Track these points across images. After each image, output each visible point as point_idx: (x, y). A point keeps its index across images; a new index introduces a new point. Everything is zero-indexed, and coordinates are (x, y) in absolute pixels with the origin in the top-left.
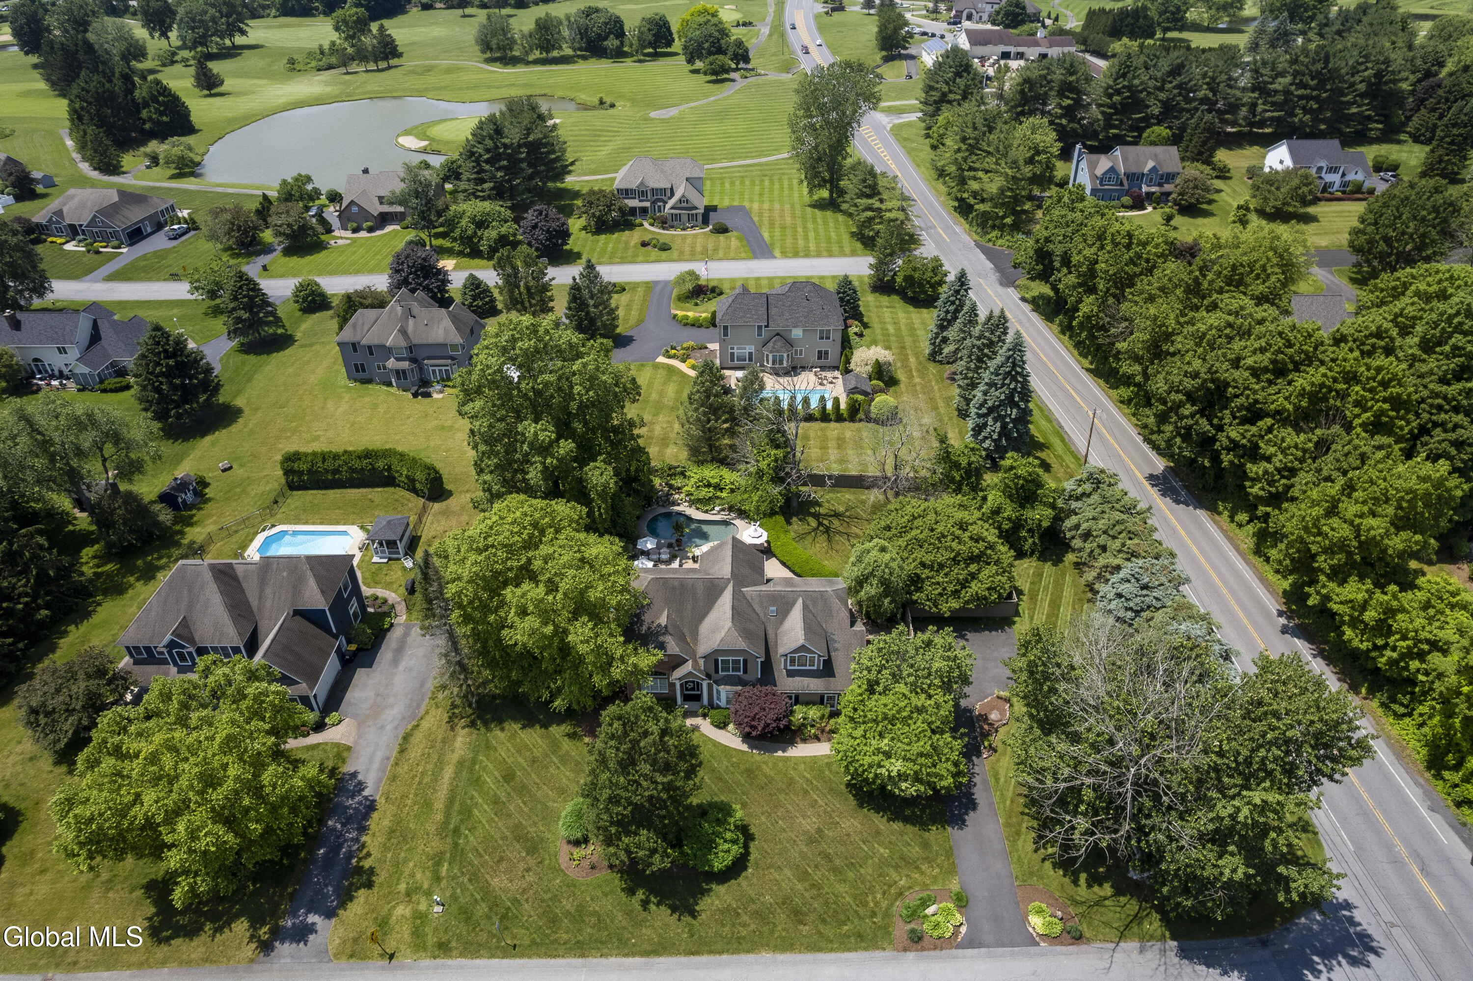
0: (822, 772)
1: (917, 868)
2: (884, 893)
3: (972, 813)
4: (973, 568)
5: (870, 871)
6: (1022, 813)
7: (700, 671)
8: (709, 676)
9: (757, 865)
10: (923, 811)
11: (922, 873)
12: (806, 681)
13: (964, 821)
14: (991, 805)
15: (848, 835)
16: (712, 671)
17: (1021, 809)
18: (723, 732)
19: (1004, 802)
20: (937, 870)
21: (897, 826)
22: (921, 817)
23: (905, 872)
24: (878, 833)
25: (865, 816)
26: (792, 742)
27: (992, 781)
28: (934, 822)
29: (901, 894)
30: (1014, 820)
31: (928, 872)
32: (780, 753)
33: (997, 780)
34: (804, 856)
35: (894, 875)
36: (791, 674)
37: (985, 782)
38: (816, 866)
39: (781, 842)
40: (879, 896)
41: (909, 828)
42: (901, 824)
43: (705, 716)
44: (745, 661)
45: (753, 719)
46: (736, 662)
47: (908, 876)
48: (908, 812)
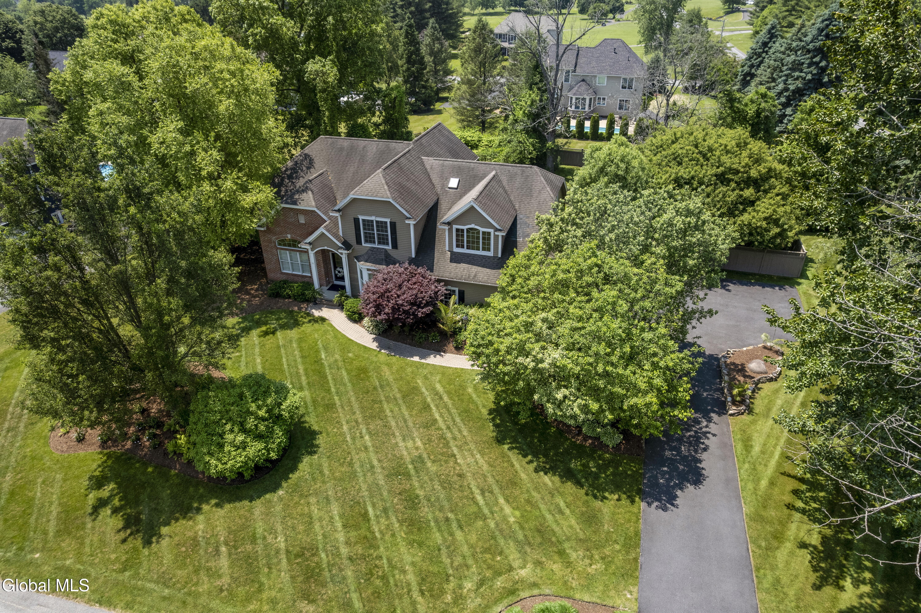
0: (463, 387)
1: (562, 553)
2: (481, 583)
3: (691, 488)
4: (749, 193)
5: (473, 538)
6: (790, 507)
7: (336, 236)
8: (347, 245)
9: (296, 488)
10: (602, 468)
11: (568, 564)
12: (474, 269)
13: (672, 499)
14: (730, 482)
15: (461, 476)
16: (352, 240)
17: (788, 498)
18: (356, 326)
19: (757, 481)
20: (598, 566)
21: (549, 480)
22: (596, 477)
23: (536, 555)
24: (514, 483)
25: (503, 455)
26: (439, 349)
27: (739, 447)
28: (617, 487)
29: (512, 592)
30: (772, 513)
31: (581, 565)
32: (416, 359)
33: (748, 447)
34: (373, 490)
35: (514, 556)
36: (456, 258)
37: (726, 446)
38: (385, 510)
39: (351, 464)
40: (468, 585)
41: (570, 487)
42: (556, 479)
43: (340, 306)
44: (393, 225)
45: (382, 296)
46: (381, 225)
47: (538, 563)
48: (575, 465)
